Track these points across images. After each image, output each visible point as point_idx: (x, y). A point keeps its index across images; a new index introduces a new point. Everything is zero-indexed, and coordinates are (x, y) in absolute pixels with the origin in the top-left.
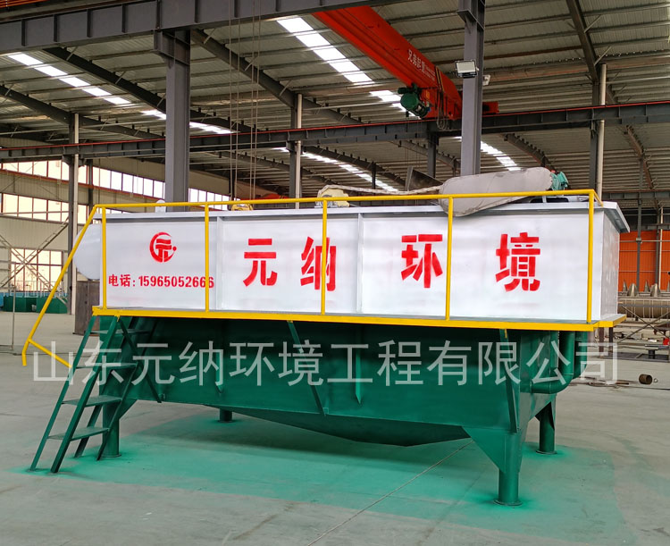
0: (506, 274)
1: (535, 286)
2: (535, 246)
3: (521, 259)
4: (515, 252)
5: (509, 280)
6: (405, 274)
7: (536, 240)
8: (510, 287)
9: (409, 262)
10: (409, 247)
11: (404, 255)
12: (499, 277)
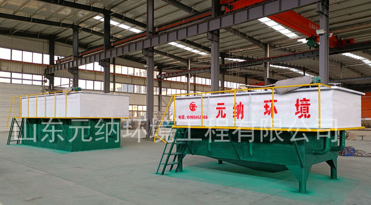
0: (298, 112)
1: (309, 116)
2: (308, 102)
3: (304, 107)
4: (301, 105)
5: (300, 114)
6: (265, 113)
7: (309, 100)
8: (300, 117)
9: (266, 109)
10: (266, 104)
11: (265, 107)
12: (296, 114)
